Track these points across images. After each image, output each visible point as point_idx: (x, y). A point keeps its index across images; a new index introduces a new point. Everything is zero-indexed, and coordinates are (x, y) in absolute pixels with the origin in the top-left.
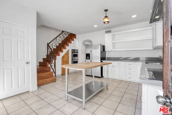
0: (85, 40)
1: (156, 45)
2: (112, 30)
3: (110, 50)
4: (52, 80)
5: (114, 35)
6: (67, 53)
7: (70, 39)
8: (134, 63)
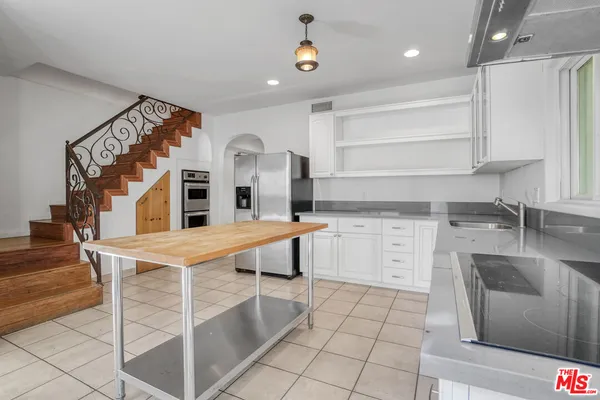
0: (235, 134)
1: (484, 160)
2: (336, 100)
3: (328, 175)
4: (81, 300)
5: (343, 119)
6: (162, 185)
7: (174, 130)
8: (411, 222)
